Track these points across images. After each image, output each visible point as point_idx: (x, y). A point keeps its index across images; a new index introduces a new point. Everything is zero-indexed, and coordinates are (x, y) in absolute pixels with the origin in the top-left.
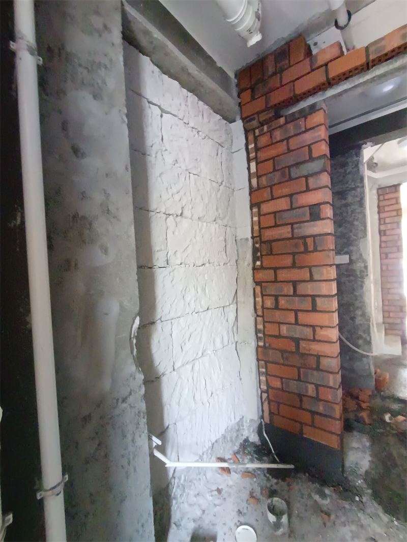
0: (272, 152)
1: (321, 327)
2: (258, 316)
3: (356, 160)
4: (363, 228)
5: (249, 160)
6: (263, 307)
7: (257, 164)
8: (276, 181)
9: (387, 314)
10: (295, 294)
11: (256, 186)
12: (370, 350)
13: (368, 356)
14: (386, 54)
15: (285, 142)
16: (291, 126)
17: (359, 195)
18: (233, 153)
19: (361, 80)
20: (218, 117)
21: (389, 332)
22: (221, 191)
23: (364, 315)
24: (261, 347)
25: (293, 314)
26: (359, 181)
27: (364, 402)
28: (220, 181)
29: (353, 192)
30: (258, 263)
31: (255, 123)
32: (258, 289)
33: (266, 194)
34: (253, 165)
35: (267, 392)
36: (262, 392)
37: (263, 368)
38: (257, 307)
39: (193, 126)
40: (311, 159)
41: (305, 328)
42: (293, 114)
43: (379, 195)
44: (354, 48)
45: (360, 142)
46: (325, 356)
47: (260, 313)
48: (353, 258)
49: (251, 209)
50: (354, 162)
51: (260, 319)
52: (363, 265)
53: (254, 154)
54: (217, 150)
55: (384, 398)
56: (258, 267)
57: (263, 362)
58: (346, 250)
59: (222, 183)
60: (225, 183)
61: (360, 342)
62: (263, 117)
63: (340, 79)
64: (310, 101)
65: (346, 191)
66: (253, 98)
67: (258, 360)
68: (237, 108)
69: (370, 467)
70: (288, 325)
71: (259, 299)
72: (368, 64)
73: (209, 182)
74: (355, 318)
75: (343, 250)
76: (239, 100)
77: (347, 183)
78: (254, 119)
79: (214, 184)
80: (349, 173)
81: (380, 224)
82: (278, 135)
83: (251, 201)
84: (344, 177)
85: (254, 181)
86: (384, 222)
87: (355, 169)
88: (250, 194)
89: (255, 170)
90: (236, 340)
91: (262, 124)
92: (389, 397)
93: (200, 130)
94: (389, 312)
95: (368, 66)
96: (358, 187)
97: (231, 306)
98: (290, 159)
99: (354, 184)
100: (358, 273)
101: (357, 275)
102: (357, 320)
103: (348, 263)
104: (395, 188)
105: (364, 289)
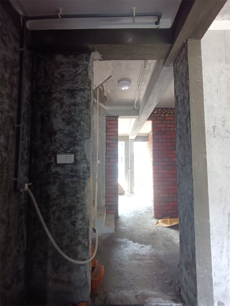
3: (86, 64)
9: (108, 199)
17: (86, 96)
21: (108, 212)
23: (83, 219)
29: (82, 93)
43: (107, 121)
48: (78, 158)
50: (84, 65)
52: (86, 166)
58: (72, 149)
61: (80, 248)
65: (76, 90)
74: (75, 222)
75: (69, 149)
77: (77, 82)
80: (80, 74)
81: (107, 139)
84: (75, 77)
87: (84, 72)
96: (86, 89)
99: (83, 86)
100: (81, 174)
101: (80, 176)
102: (77, 225)
103: (73, 163)
104: (116, 118)
105: (86, 191)
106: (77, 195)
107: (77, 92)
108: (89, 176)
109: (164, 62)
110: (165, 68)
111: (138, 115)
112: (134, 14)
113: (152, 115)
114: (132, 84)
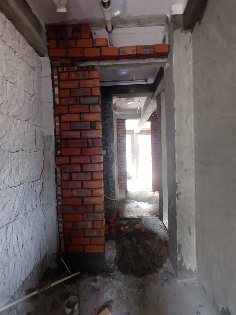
0: (70, 85)
1: (96, 189)
2: (58, 186)
4: (112, 137)
5: (54, 86)
6: (62, 180)
7: (59, 90)
8: (71, 103)
9: (120, 180)
10: (82, 171)
11: (59, 103)
12: (115, 198)
13: (114, 200)
14: (126, 56)
15: (77, 82)
16: (81, 73)
17: (111, 120)
18: (42, 77)
19: (116, 63)
20: (31, 49)
21: (120, 188)
22: (32, 100)
23: (112, 180)
24: (60, 205)
25: (80, 183)
26: (111, 114)
27: (112, 224)
28: (32, 93)
29: (109, 119)
30: (59, 152)
31: (58, 63)
32: (59, 169)
33: (65, 110)
34: (57, 90)
35: (63, 233)
36: (60, 233)
37: (61, 218)
38: (58, 180)
39: (10, 45)
40: (92, 96)
41: (87, 190)
42: (82, 67)
43: (117, 123)
44: (113, 46)
45: (112, 95)
46: (98, 204)
47: (59, 184)
48: (108, 152)
49: (55, 117)
50: (109, 104)
51: (59, 188)
52: (112, 156)
53: (57, 83)
54: (30, 71)
55: (120, 220)
56: (59, 155)
57: (61, 215)
58: (105, 148)
59: (33, 95)
60: (36, 96)
61: (111, 194)
62: (64, 61)
63: (107, 58)
64: (92, 63)
65: (106, 117)
66: (57, 47)
67: (58, 214)
68: (46, 48)
69: (116, 256)
70: (77, 190)
71: (59, 175)
72: (119, 57)
73: (23, 92)
74: (108, 182)
76: (48, 44)
77: (106, 113)
78: (58, 60)
79: (27, 94)
80: (107, 109)
81: (117, 137)
82: (73, 76)
83: (54, 111)
84: (105, 110)
85: (57, 100)
86: (119, 136)
87: (109, 107)
88: (54, 107)
89: (58, 93)
90: (42, 203)
91: (63, 66)
92: (122, 219)
93: (16, 51)
94: (121, 178)
95: (119, 58)
96: (111, 116)
97: (39, 180)
98: (80, 92)
99: (109, 115)
100: (110, 160)
101: (110, 161)
102: (109, 184)
103: (106, 155)
104: (124, 120)
105: (112, 168)
106: (109, 170)
107: (106, 118)
108: (114, 161)
109: (152, 98)
110: (152, 101)
111: (140, 118)
112: (134, 80)
113: (151, 118)
114: (135, 100)
